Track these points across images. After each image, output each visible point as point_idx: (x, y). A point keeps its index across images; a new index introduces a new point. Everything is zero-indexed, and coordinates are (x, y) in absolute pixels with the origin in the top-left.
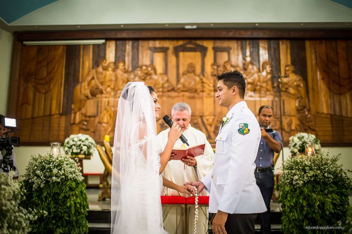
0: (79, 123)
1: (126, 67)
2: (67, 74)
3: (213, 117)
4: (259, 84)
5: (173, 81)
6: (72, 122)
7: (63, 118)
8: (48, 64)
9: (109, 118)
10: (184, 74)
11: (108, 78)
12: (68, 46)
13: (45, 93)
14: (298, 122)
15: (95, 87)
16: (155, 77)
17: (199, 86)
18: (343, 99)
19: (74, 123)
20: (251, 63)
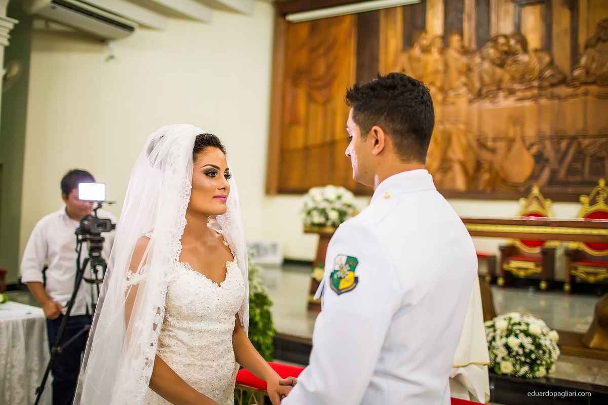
1: (466, 43)
5: (564, 62)
8: (326, 51)
10: (588, 46)
12: (359, 15)
16: (523, 58)
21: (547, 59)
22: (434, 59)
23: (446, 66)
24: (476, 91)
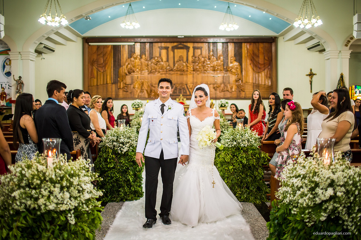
0: (123, 88)
1: (147, 58)
2: (115, 61)
3: (192, 85)
4: (216, 67)
5: (172, 65)
6: (119, 88)
7: (114, 85)
8: (103, 56)
9: (138, 85)
10: (177, 62)
11: (136, 64)
12: (114, 46)
13: (103, 72)
14: (236, 87)
15: (130, 69)
16: (162, 63)
17: (185, 68)
18: (260, 75)
19: (120, 88)
20: (213, 55)
21: (168, 64)
22: (137, 61)
23: (141, 63)
24: (150, 71)
